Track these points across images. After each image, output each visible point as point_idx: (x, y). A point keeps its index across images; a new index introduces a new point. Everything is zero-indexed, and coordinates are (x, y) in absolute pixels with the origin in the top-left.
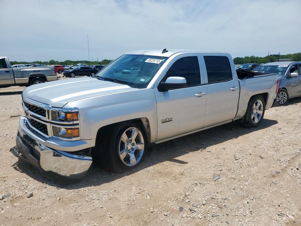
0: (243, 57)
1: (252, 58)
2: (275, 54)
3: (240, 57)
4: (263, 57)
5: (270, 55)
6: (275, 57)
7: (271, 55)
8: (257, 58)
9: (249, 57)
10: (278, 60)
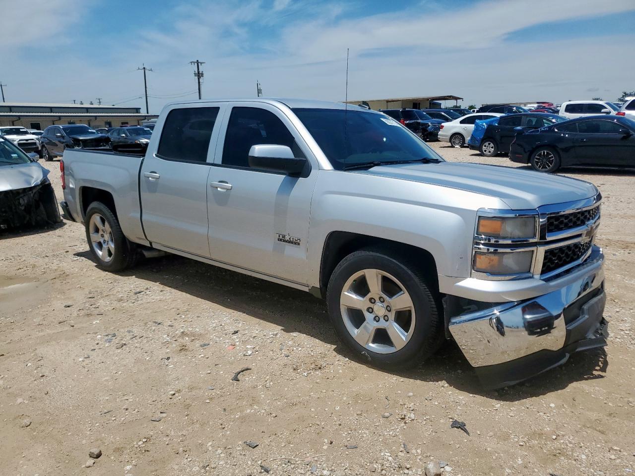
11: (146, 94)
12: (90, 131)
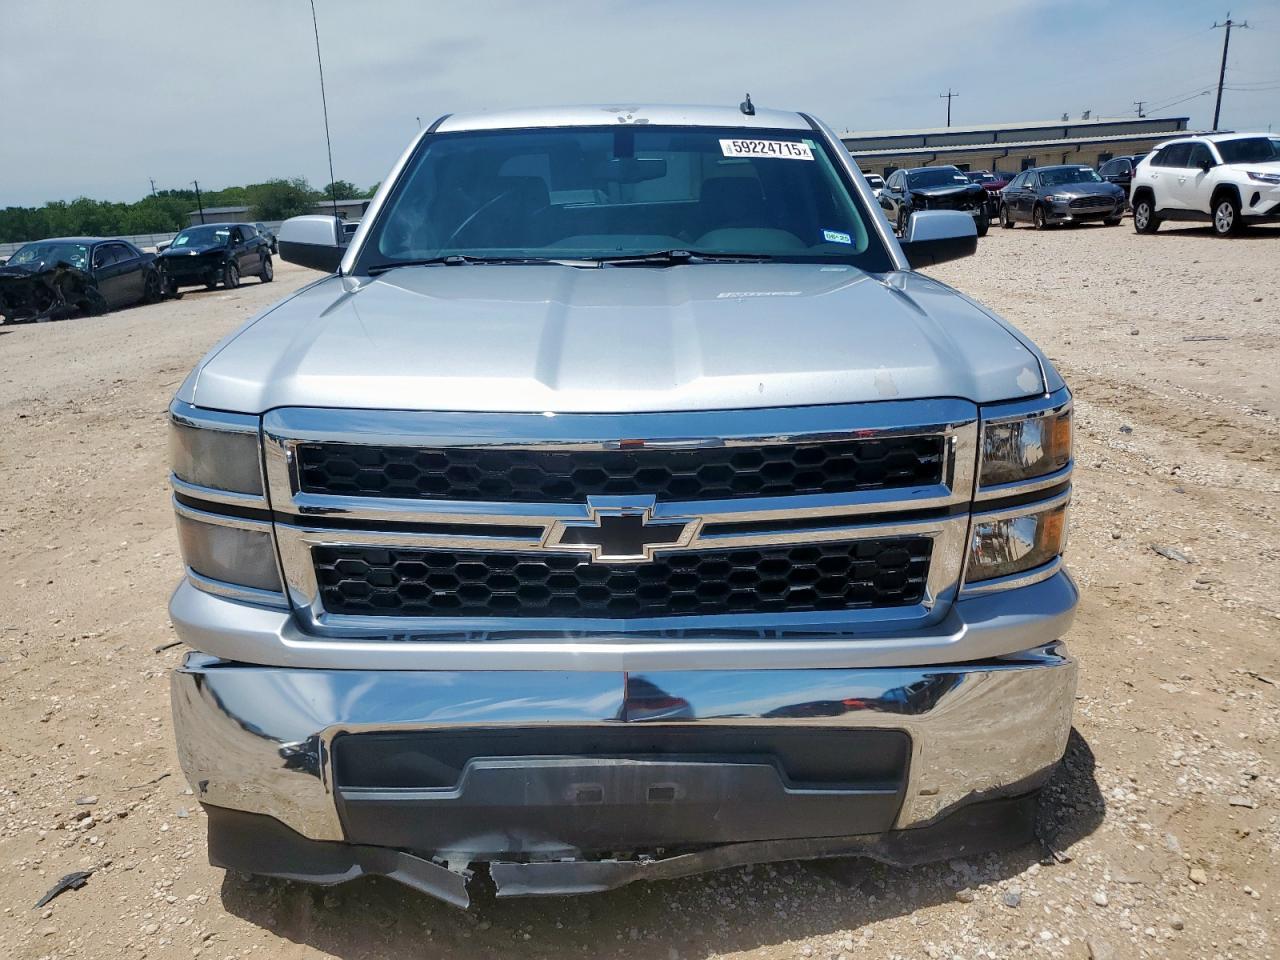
0: (39, 204)
1: (84, 209)
2: (178, 189)
3: (23, 207)
4: (130, 202)
5: (160, 193)
6: (183, 201)
7: (163, 194)
8: (105, 205)
9: (69, 202)
10: (198, 212)
11: (1221, 83)
12: (956, 178)
